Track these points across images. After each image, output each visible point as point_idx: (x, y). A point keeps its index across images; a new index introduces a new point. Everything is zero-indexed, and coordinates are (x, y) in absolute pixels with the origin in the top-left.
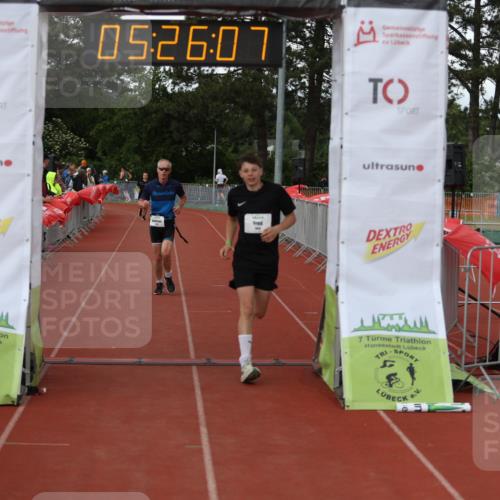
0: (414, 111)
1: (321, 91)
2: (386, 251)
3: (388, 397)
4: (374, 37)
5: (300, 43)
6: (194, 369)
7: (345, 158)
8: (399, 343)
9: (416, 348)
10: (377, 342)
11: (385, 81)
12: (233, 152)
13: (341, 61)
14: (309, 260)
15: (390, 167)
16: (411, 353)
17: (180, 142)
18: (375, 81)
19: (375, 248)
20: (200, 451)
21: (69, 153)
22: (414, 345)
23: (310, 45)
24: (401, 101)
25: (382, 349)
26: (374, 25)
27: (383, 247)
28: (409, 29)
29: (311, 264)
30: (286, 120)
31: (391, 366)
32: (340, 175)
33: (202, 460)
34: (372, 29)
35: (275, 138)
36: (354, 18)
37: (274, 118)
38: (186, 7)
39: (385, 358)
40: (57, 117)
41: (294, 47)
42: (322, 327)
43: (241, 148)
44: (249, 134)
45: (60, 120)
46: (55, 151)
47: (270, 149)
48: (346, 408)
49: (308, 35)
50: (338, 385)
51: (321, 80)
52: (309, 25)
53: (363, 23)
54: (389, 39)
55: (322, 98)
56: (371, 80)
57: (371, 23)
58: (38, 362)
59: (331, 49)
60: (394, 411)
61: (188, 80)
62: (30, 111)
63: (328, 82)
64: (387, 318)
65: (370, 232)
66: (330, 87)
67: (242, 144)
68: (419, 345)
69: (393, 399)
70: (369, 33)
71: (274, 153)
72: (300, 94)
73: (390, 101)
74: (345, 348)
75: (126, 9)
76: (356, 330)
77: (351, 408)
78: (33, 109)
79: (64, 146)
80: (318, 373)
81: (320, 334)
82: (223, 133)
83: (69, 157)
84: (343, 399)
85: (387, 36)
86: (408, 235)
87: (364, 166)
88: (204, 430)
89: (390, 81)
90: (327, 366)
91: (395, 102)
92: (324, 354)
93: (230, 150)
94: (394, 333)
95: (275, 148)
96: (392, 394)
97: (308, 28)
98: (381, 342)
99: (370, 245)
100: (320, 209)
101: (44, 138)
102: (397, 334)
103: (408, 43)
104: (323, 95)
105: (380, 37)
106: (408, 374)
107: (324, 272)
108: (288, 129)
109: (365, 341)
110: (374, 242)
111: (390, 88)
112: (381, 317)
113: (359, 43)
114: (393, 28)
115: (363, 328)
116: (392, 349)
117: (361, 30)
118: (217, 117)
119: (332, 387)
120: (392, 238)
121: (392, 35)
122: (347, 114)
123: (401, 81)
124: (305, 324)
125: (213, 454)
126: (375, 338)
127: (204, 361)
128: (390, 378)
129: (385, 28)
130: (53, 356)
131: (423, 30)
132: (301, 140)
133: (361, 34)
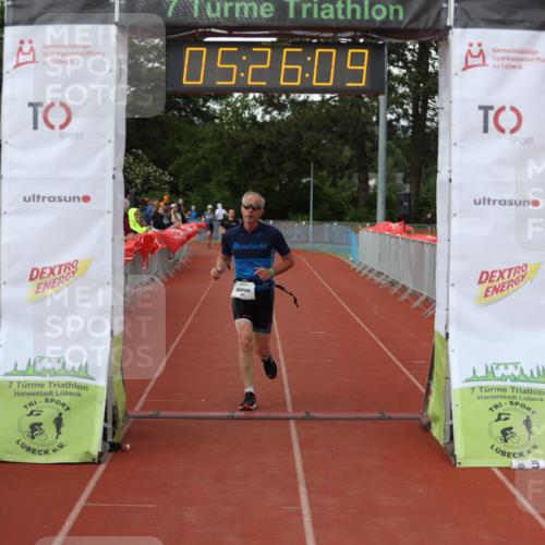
0: (527, 141)
1: (426, 119)
2: (500, 295)
3: (503, 453)
4: (484, 60)
5: (401, 67)
6: (292, 423)
7: (453, 193)
8: (515, 394)
9: (533, 399)
10: (490, 394)
11: (496, 109)
12: (330, 186)
13: (448, 86)
14: (417, 304)
15: (503, 203)
16: (528, 404)
17: (273, 175)
18: (486, 109)
19: (487, 291)
20: (299, 513)
21: (152, 188)
22: (532, 396)
23: (413, 70)
24: (513, 131)
25: (496, 401)
26: (483, 47)
27: (496, 290)
28: (521, 52)
29: (418, 308)
30: (389, 152)
31: (506, 419)
32: (449, 211)
33: (301, 522)
34: (481, 52)
35: (376, 172)
36: (461, 40)
37: (375, 148)
38: (278, 28)
39: (500, 410)
40: (137, 149)
41: (396, 71)
42: (431, 378)
43: (340, 183)
44: (348, 167)
45: (140, 152)
46: (136, 185)
47: (372, 183)
48: (458, 466)
49: (410, 58)
50: (448, 440)
51: (426, 108)
52: (411, 47)
53: (471, 45)
54: (500, 62)
55: (428, 127)
56: (481, 108)
57: (480, 45)
58: (121, 416)
59: (436, 74)
60: (509, 468)
61: (281, 108)
62: (109, 141)
63: (434, 109)
64: (502, 367)
65: (483, 273)
66: (436, 115)
67: (341, 178)
68: (536, 396)
69: (509, 455)
70: (478, 56)
71: (376, 187)
72: (404, 123)
73: (502, 130)
74: (456, 400)
75: (213, 30)
76: (467, 381)
77: (463, 465)
78: (113, 140)
79: (146, 180)
80: (427, 428)
81: (429, 385)
82: (320, 165)
83: (151, 192)
84: (454, 456)
85: (498, 59)
86: (523, 277)
87: (475, 201)
88: (303, 490)
89: (503, 109)
90: (436, 419)
91: (508, 131)
92: (434, 406)
93: (328, 184)
94: (509, 383)
95: (377, 182)
96: (507, 450)
97: (410, 50)
98: (496, 394)
99: (482, 288)
100: (427, 248)
101: (125, 171)
102: (513, 384)
103: (520, 67)
104: (428, 123)
105: (489, 60)
106: (524, 428)
107: (433, 317)
108: (391, 161)
109: (477, 392)
110: (487, 284)
111: (502, 117)
112: (494, 366)
113: (467, 67)
114: (504, 51)
115: (475, 378)
116: (508, 401)
117: (469, 52)
118: (312, 147)
119: (441, 443)
120: (506, 279)
121: (502, 59)
122: (455, 144)
123: (513, 109)
124: (412, 374)
125: (314, 517)
126: (488, 389)
127: (303, 414)
128: (505, 432)
129: (495, 50)
130: (137, 409)
131: (537, 52)
132: (406, 174)
133: (469, 57)
